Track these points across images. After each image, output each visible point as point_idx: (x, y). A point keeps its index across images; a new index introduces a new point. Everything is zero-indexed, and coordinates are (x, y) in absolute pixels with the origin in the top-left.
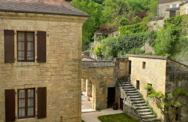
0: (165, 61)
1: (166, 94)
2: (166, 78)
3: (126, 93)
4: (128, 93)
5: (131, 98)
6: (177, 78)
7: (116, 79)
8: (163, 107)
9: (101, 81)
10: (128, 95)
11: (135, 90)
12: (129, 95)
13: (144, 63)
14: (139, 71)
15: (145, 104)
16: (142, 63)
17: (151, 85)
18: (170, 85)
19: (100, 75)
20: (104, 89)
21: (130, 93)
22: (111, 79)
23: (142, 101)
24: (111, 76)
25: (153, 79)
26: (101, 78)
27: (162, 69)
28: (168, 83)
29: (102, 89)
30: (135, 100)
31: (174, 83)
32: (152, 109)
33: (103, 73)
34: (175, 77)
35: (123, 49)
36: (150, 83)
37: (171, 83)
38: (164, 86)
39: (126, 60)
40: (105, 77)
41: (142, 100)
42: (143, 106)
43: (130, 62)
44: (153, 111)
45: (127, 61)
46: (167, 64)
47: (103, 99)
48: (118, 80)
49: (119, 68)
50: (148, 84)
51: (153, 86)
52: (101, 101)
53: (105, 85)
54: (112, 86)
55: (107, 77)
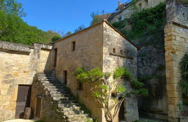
7: (34, 72)
9: (6, 73)
13: (74, 44)
16: (71, 44)
18: (109, 61)
19: (6, 63)
20: (11, 87)
22: (25, 72)
24: (25, 67)
26: (7, 68)
28: (107, 59)
29: (7, 86)
31: (114, 60)
33: (11, 61)
37: (111, 59)
40: (14, 68)
43: (56, 50)
47: (8, 103)
48: (37, 74)
49: (39, 57)
52: (4, 106)
53: (13, 80)
54: (26, 82)
55: (18, 68)
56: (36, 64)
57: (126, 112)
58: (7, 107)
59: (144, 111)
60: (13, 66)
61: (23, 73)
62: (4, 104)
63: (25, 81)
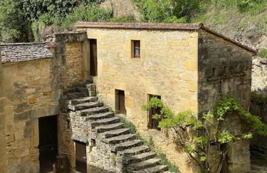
0: (195, 35)
1: (200, 115)
2: (199, 76)
3: (93, 126)
4: (99, 124)
5: (108, 136)
6: (220, 75)
7: (60, 92)
8: (193, 147)
9: (18, 102)
10: (99, 131)
11: (113, 115)
12: (102, 131)
13: (136, 44)
14: (121, 66)
15: (145, 147)
16: (129, 44)
17: (159, 97)
18: (207, 92)
19: (16, 85)
20: (28, 124)
21: (104, 124)
22: (45, 94)
23: (137, 141)
24: (45, 85)
25: (162, 83)
26: (18, 93)
27: (187, 54)
28: (204, 89)
29: (23, 124)
30: (118, 142)
31: (214, 87)
32: (163, 156)
33: (23, 79)
34: (216, 73)
35: (51, 8)
36: (154, 93)
37: (209, 88)
38: (195, 97)
39: (82, 38)
40: (28, 91)
41: (134, 138)
42: (142, 152)
43: (93, 42)
44: (166, 162)
45: (82, 42)
46: (200, 41)
47: (27, 152)
48: (65, 93)
49: (64, 61)
50: (151, 96)
51: (163, 99)
52: (22, 158)
53: (30, 112)
54: (49, 112)
55: (34, 90)
56: (61, 75)
57: (232, 163)
58: (26, 158)
59: (259, 151)
60: (26, 87)
61: (43, 97)
62: (23, 155)
63: (47, 110)
